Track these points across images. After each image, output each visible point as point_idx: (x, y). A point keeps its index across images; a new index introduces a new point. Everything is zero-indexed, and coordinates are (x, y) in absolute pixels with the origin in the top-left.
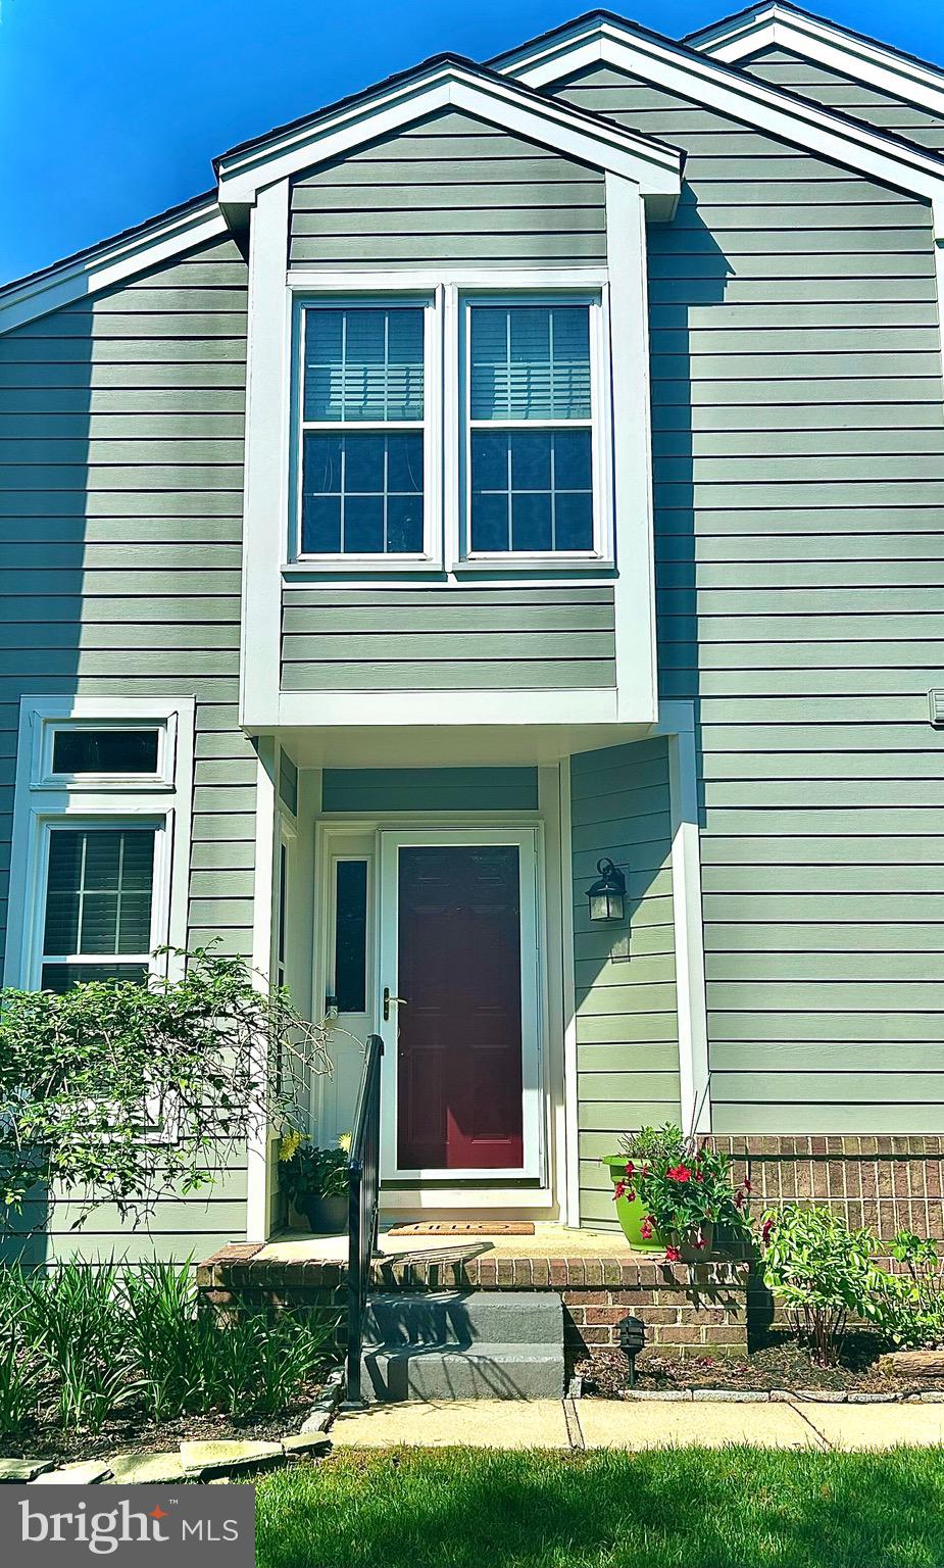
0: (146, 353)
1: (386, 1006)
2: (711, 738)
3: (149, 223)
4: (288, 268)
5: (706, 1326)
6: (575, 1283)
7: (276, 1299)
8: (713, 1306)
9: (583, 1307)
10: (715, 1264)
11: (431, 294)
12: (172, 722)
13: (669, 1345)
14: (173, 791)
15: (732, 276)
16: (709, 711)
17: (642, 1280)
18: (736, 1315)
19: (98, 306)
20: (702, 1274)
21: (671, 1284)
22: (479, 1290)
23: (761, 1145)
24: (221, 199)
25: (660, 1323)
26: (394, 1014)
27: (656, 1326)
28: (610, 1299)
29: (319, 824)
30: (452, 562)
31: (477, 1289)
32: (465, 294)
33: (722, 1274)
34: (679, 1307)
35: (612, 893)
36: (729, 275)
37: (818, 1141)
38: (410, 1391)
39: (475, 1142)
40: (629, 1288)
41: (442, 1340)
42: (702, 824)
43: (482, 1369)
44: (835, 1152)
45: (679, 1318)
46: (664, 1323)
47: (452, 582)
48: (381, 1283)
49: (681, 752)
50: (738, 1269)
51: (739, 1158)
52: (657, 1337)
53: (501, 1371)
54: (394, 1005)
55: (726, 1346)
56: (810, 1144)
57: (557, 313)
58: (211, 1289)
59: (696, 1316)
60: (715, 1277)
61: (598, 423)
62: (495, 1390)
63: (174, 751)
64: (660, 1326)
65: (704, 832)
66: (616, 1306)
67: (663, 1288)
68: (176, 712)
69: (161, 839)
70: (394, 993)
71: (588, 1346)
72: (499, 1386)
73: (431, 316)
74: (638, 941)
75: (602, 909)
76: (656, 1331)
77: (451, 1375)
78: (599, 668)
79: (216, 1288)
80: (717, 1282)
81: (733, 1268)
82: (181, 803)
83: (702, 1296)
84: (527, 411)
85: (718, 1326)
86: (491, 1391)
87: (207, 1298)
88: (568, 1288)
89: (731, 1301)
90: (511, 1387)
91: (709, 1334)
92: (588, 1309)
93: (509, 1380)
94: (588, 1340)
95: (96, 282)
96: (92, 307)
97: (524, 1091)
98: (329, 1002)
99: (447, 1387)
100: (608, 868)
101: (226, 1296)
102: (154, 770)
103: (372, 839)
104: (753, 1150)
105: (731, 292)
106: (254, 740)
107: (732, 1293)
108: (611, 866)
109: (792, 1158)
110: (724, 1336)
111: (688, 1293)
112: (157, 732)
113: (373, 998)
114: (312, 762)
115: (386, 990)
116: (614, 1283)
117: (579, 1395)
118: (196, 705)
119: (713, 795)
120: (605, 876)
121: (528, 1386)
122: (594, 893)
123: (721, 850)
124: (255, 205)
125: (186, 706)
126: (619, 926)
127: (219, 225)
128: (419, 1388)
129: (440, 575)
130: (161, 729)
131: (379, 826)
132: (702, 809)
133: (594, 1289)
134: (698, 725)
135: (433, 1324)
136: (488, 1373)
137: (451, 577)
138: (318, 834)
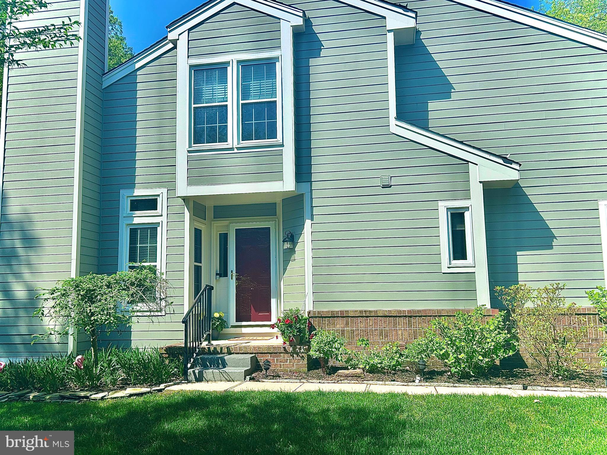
0: (151, 86)
1: (232, 275)
2: (315, 194)
3: (151, 46)
4: (188, 58)
5: (295, 364)
6: (260, 352)
7: (180, 356)
8: (298, 358)
9: (262, 358)
10: (298, 346)
11: (229, 63)
12: (161, 196)
13: (285, 369)
14: (162, 216)
15: (323, 48)
16: (315, 186)
17: (278, 351)
18: (304, 360)
19: (138, 73)
20: (294, 349)
21: (286, 352)
22: (233, 354)
23: (325, 313)
24: (169, 39)
26: (234, 278)
28: (269, 356)
29: (212, 222)
30: (235, 145)
31: (233, 353)
32: (239, 62)
33: (300, 349)
34: (288, 358)
35: (289, 241)
36: (322, 47)
37: (342, 312)
38: (204, 379)
39: (259, 314)
40: (275, 353)
41: (218, 366)
42: (312, 220)
43: (222, 373)
44: (347, 315)
45: (288, 361)
47: (236, 151)
48: (207, 352)
49: (306, 199)
50: (304, 348)
51: (319, 317)
52: (282, 366)
53: (228, 374)
54: (234, 275)
55: (301, 369)
56: (340, 313)
57: (267, 65)
58: (163, 354)
59: (293, 361)
60: (298, 350)
61: (278, 99)
62: (226, 379)
63: (162, 203)
64: (283, 363)
65: (312, 222)
66: (271, 358)
67: (284, 353)
68: (162, 193)
69: (159, 229)
70: (234, 272)
72: (227, 378)
73: (229, 69)
74: (297, 255)
76: (282, 365)
77: (214, 375)
78: (278, 175)
79: (164, 353)
80: (299, 351)
81: (303, 347)
82: (164, 219)
83: (295, 355)
84: (260, 96)
85: (299, 363)
86: (225, 379)
87: (162, 356)
88: (258, 353)
89: (303, 357)
90: (230, 378)
91: (296, 366)
92: (264, 359)
93: (230, 376)
95: (138, 65)
96: (137, 73)
97: (272, 299)
98: (217, 274)
99: (213, 378)
101: (167, 355)
102: (157, 210)
103: (228, 226)
104: (323, 315)
105: (323, 53)
106: (184, 200)
107: (303, 355)
109: (334, 317)
110: (301, 366)
111: (291, 354)
112: (157, 199)
113: (229, 274)
114: (210, 205)
115: (232, 271)
116: (270, 352)
117: (248, 380)
118: (168, 190)
119: (316, 211)
120: (288, 236)
121: (234, 378)
123: (317, 227)
124: (178, 39)
125: (165, 191)
126: (292, 251)
127: (171, 46)
128: (206, 378)
129: (232, 149)
130: (158, 198)
131: (230, 222)
132: (312, 215)
133: (265, 353)
134: (311, 190)
135: (216, 362)
136: (224, 374)
137: (235, 149)
138: (212, 226)
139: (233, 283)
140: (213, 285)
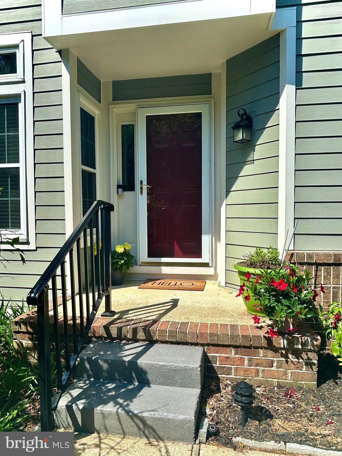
1: (141, 188)
2: (307, 30)
5: (291, 371)
6: (213, 342)
8: (296, 360)
9: (217, 355)
12: (21, 46)
13: (268, 379)
14: (24, 82)
16: (307, 13)
17: (254, 343)
18: (310, 366)
21: (270, 346)
25: (264, 367)
26: (145, 192)
27: (261, 368)
28: (233, 352)
29: (111, 106)
31: (156, 342)
34: (275, 359)
35: (245, 127)
40: (245, 347)
42: (298, 83)
45: (275, 365)
46: (266, 367)
50: (315, 343)
52: (260, 374)
54: (145, 187)
55: (303, 382)
58: (19, 332)
59: (285, 365)
63: (24, 60)
65: (298, 87)
66: (237, 356)
67: (265, 348)
68: (23, 41)
70: (145, 183)
71: (219, 375)
74: (259, 152)
75: (240, 136)
76: (260, 371)
79: (21, 331)
81: (312, 341)
82: (28, 87)
83: (289, 355)
85: (299, 371)
87: (18, 336)
88: (208, 345)
89: (308, 359)
91: (293, 375)
92: (220, 357)
94: (219, 373)
98: (119, 187)
100: (244, 114)
101: (27, 336)
102: (15, 72)
103: (134, 114)
106: (60, 52)
107: (309, 355)
108: (245, 114)
110: (303, 377)
111: (281, 353)
112: (15, 52)
113: (137, 185)
115: (141, 182)
116: (236, 343)
117: (204, 440)
118: (33, 36)
120: (242, 118)
122: (236, 127)
123: (306, 96)
125: (28, 37)
126: (247, 146)
130: (17, 50)
131: (137, 106)
132: (299, 73)
133: (223, 346)
134: (300, 23)
138: (110, 111)
139: (143, 200)
140: (114, 202)
